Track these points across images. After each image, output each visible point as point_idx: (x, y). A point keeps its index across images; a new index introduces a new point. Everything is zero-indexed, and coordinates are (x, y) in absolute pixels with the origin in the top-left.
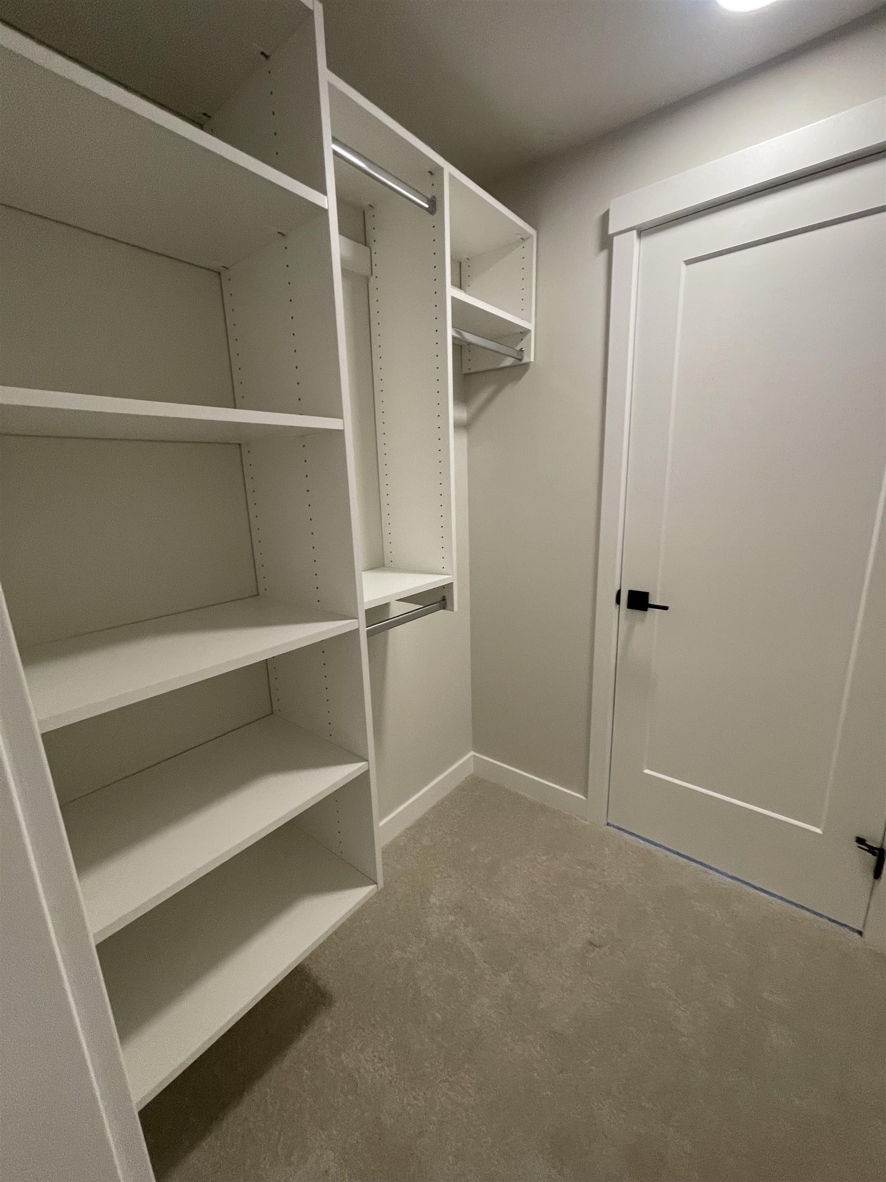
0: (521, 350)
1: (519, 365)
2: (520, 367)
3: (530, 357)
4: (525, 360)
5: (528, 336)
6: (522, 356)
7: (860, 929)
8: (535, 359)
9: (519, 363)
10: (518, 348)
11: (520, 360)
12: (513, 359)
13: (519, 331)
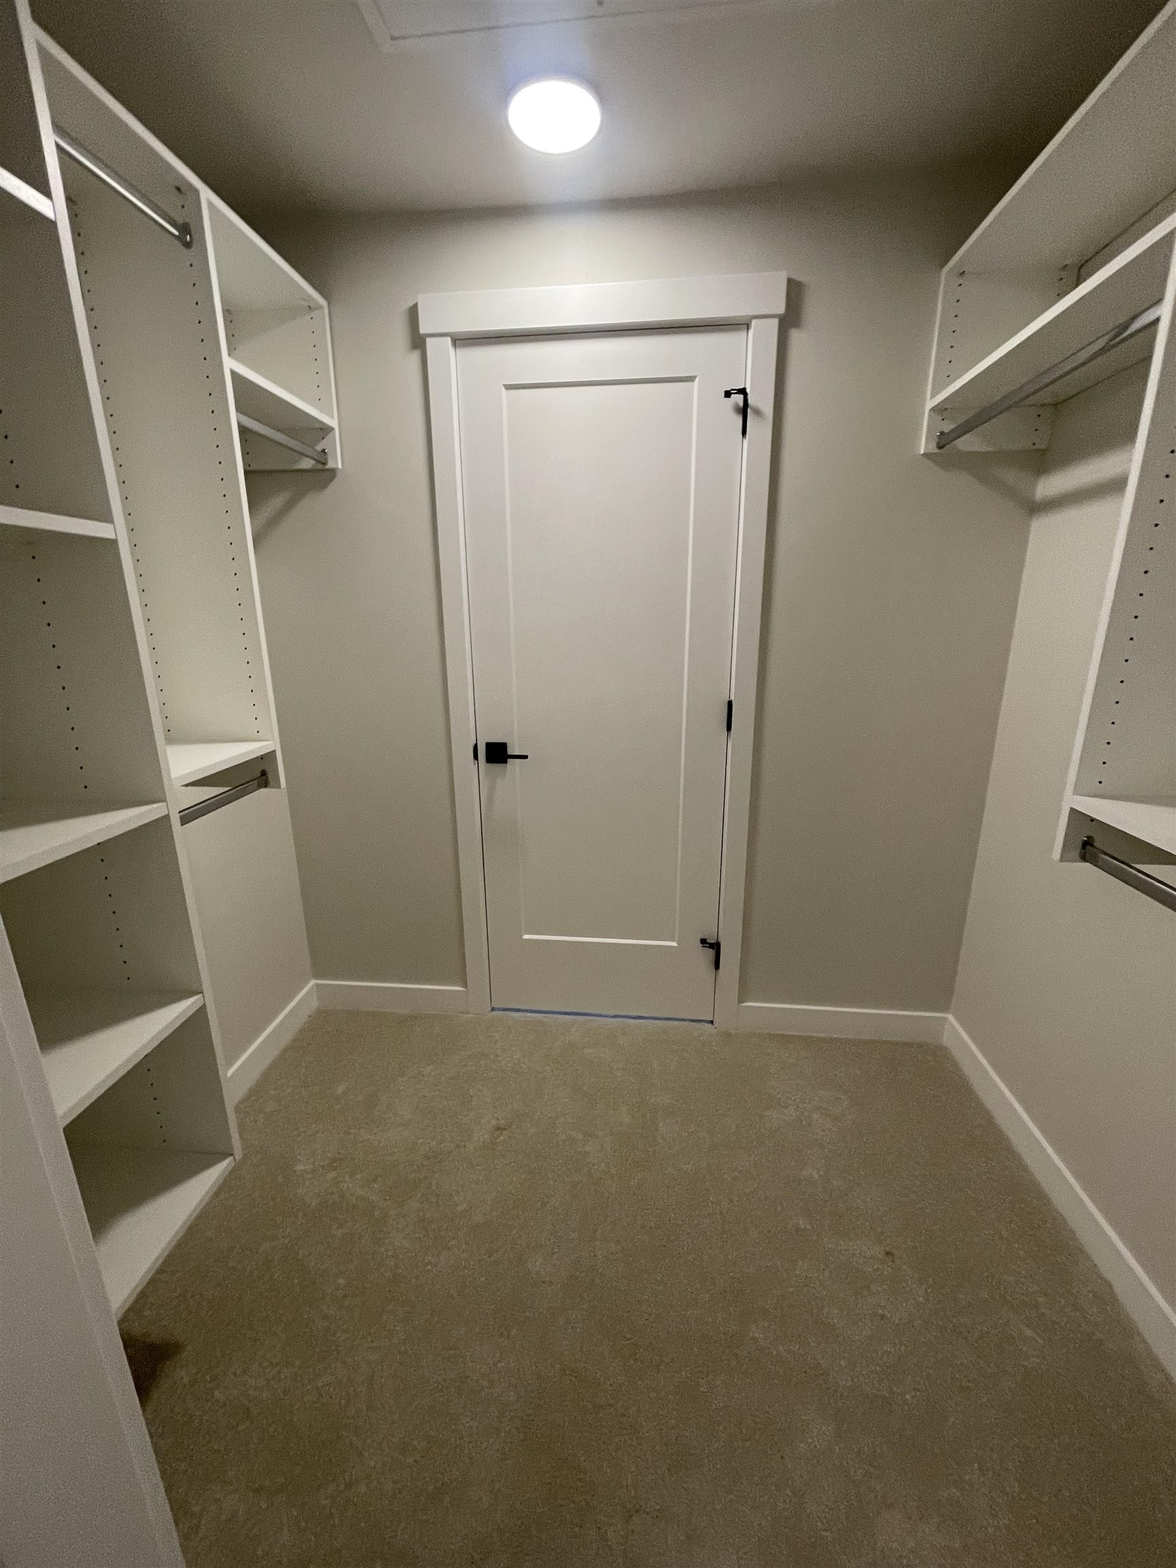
0: (323, 451)
1: (320, 470)
2: (322, 475)
3: (337, 462)
4: (330, 465)
5: (330, 436)
6: (326, 460)
7: (711, 1019)
8: (343, 466)
9: (320, 467)
10: (319, 448)
11: (324, 464)
12: (314, 462)
13: (318, 426)
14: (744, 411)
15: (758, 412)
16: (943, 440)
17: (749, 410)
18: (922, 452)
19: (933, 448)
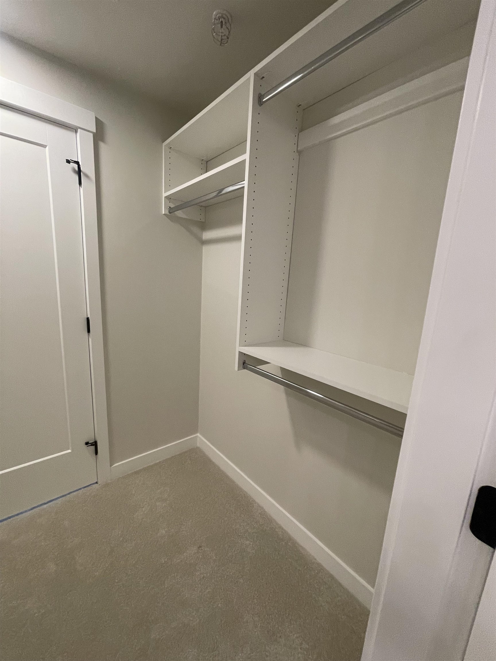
7: (96, 481)
14: (79, 172)
15: (87, 176)
16: (171, 210)
17: (82, 173)
18: (163, 213)
19: (167, 213)
